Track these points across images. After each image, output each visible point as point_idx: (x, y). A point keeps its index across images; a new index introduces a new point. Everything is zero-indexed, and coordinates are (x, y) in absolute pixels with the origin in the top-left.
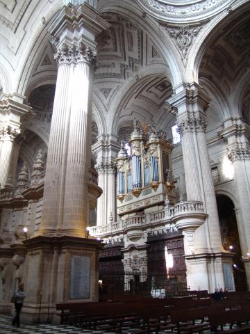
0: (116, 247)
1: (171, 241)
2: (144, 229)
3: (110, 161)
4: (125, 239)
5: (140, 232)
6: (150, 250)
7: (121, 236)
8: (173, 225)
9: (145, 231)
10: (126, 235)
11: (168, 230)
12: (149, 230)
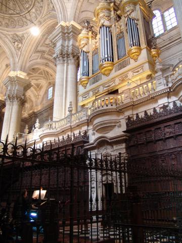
0: (76, 143)
1: (172, 123)
2: (120, 111)
3: (70, 48)
4: (90, 133)
5: (113, 117)
6: (132, 143)
7: (85, 128)
8: (173, 99)
9: (121, 117)
10: (91, 127)
11: (165, 107)
12: (128, 113)
